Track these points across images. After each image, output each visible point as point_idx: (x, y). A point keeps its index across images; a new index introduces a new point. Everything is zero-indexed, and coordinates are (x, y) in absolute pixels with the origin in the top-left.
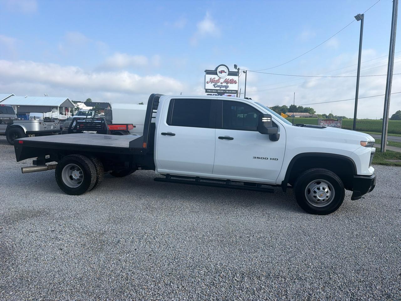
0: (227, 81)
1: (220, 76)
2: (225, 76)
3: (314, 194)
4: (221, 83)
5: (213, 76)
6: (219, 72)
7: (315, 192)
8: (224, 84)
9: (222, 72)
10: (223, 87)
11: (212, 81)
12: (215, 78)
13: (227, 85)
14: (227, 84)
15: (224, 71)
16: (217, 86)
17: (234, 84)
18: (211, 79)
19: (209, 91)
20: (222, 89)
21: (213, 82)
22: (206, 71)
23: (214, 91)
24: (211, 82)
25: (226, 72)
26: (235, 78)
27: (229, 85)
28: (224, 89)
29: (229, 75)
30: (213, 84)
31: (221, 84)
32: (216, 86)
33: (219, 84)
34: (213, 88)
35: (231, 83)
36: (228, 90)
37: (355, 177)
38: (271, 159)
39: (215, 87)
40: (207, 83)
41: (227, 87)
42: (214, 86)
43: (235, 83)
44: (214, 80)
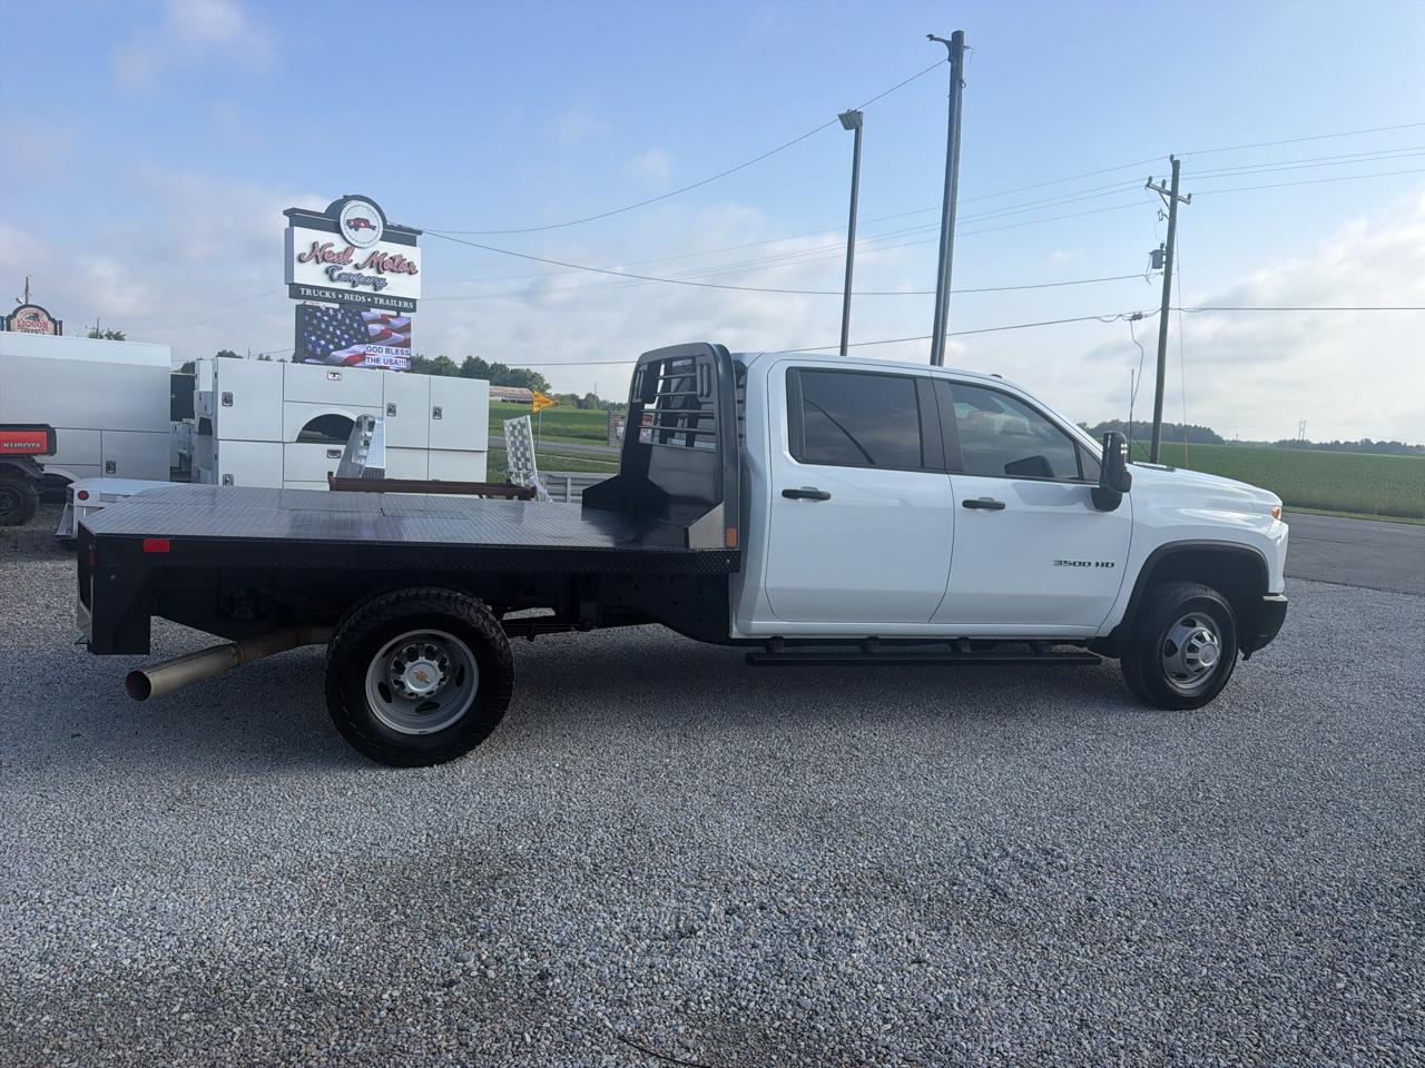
0: (377, 262)
1: (349, 239)
2: (369, 243)
3: (1190, 655)
4: (356, 267)
5: (323, 237)
6: (348, 222)
7: (1193, 648)
8: (369, 272)
9: (357, 224)
10: (366, 281)
11: (318, 254)
12: (331, 245)
13: (380, 276)
14: (380, 273)
15: (367, 224)
16: (339, 275)
17: (405, 275)
18: (314, 245)
19: (309, 292)
20: (360, 288)
21: (324, 260)
22: (290, 213)
23: (327, 295)
24: (314, 259)
25: (373, 228)
26: (410, 253)
27: (386, 275)
28: (368, 289)
29: (386, 237)
30: (324, 265)
31: (358, 272)
32: (336, 274)
33: (348, 269)
34: (324, 282)
35: (392, 271)
36: (385, 297)
37: (1266, 598)
38: (1097, 564)
39: (332, 279)
40: (301, 261)
41: (378, 284)
42: (327, 276)
43: (410, 273)
44: (330, 252)
